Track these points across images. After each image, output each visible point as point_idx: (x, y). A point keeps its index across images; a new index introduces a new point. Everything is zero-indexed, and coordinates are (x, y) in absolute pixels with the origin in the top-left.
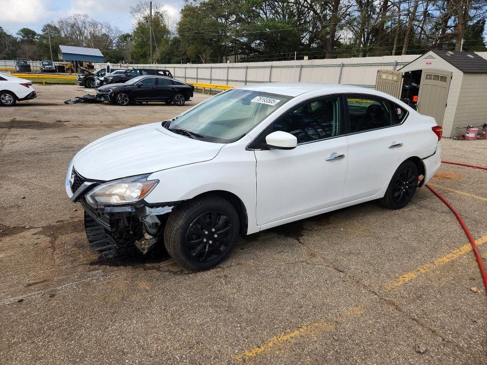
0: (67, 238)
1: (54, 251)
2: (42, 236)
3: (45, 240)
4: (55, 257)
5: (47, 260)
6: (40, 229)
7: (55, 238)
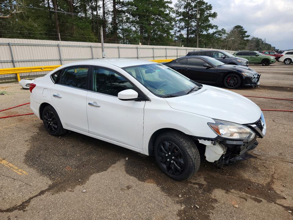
0: (261, 180)
1: (273, 175)
2: (278, 192)
3: (277, 187)
4: (273, 170)
5: (279, 171)
6: (278, 201)
7: (269, 184)
